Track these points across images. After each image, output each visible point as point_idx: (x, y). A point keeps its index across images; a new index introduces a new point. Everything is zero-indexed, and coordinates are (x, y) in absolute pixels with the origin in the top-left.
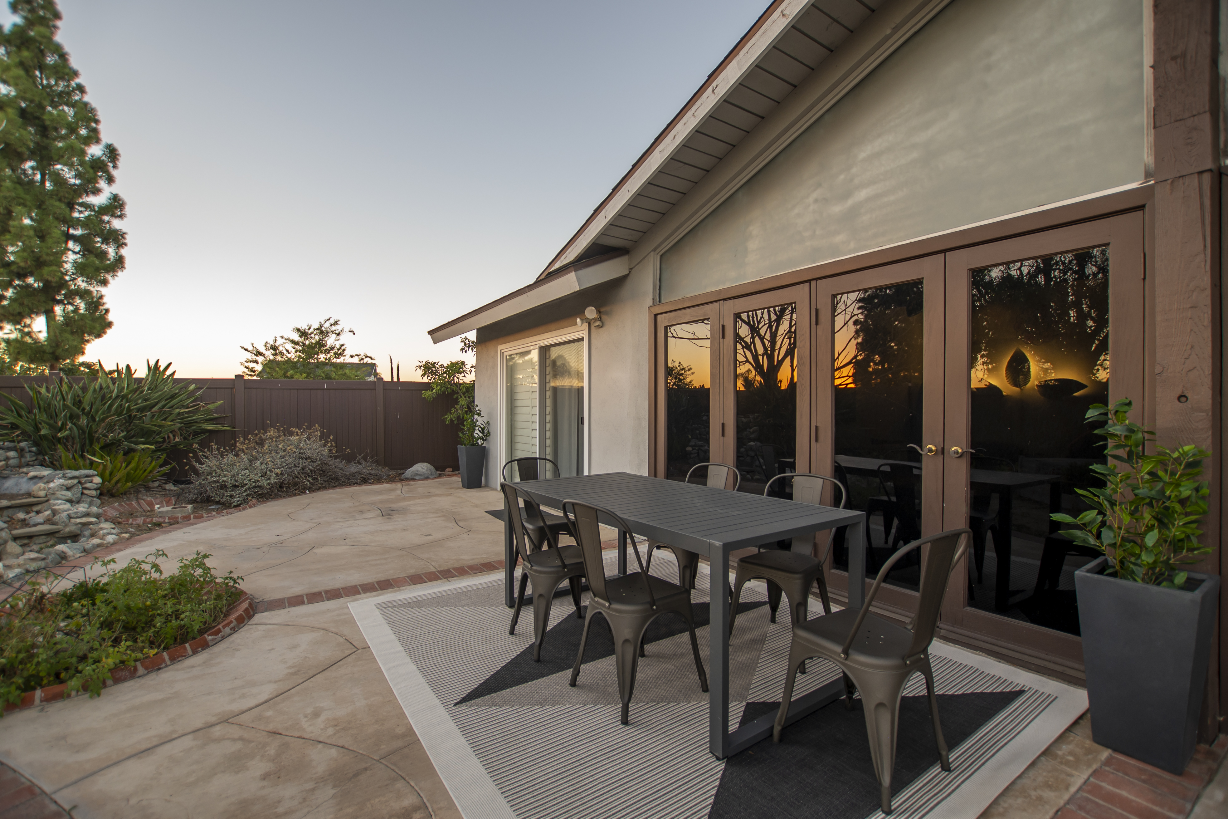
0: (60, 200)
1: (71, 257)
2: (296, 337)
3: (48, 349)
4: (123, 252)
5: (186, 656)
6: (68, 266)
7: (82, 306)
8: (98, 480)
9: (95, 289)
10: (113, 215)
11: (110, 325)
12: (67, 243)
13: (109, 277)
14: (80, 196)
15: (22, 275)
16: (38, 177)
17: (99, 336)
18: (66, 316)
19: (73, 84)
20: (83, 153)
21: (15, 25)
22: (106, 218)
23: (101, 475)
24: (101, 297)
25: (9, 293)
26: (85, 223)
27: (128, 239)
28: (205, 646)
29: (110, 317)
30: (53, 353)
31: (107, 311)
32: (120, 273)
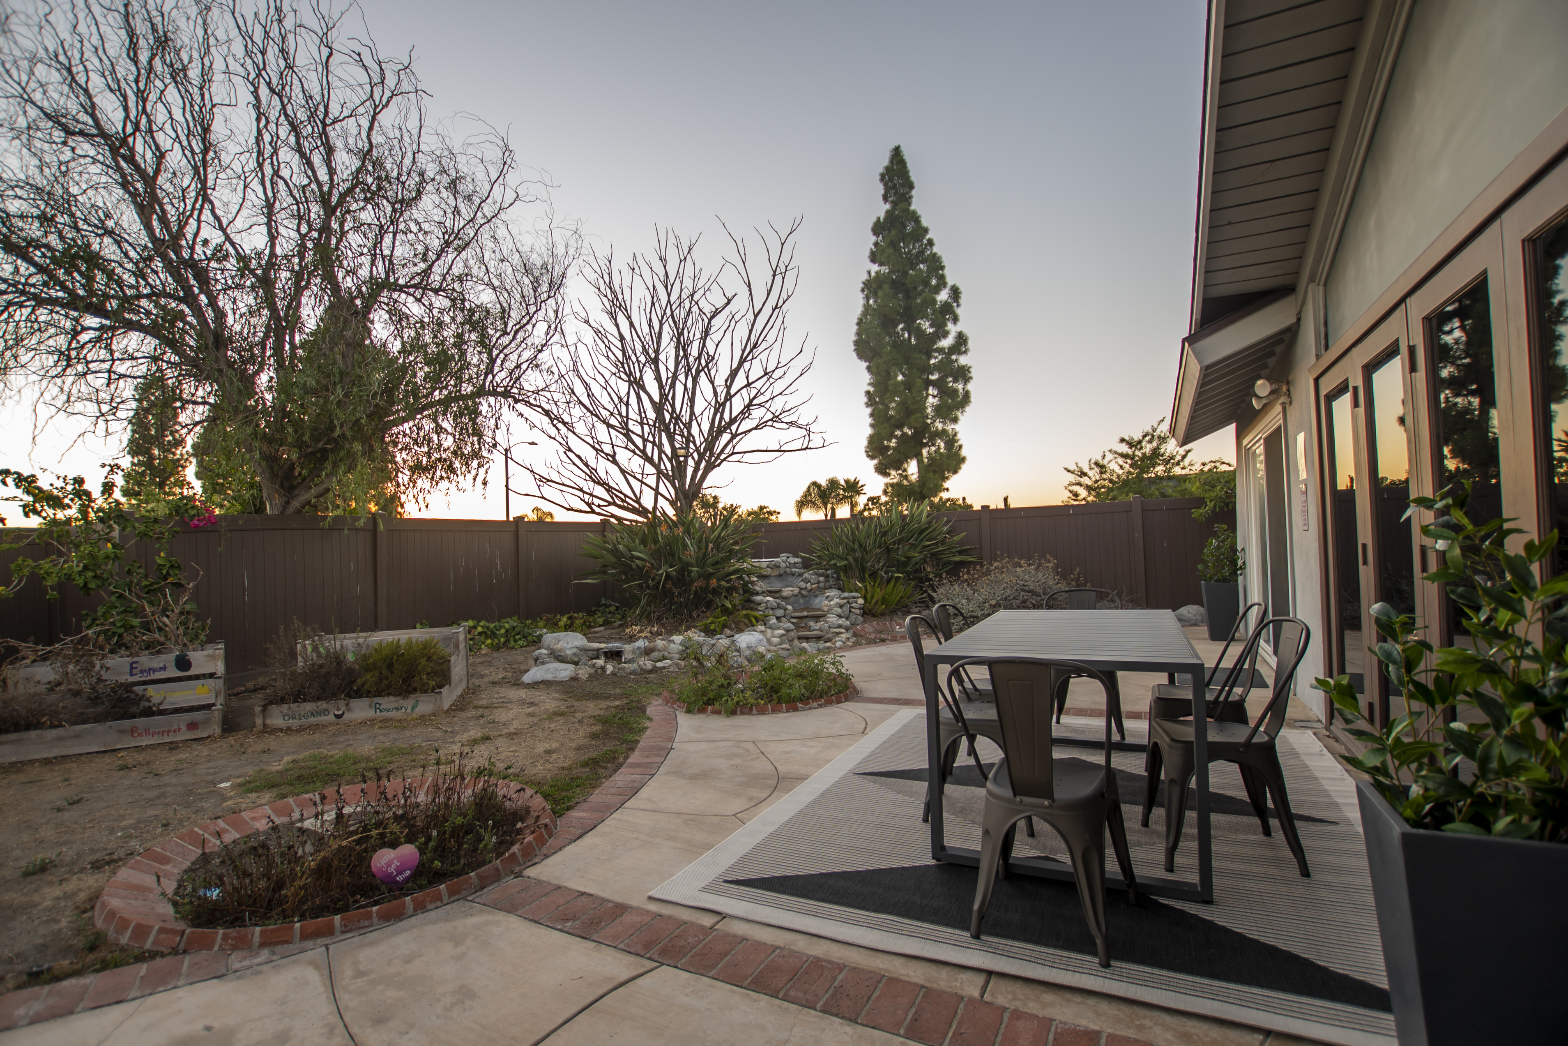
0: (920, 352)
1: (931, 400)
2: (1124, 449)
3: (918, 490)
4: (969, 387)
5: (781, 711)
6: (929, 410)
7: (942, 445)
8: (861, 601)
9: (950, 427)
10: (960, 353)
11: (963, 460)
12: (927, 390)
13: (959, 414)
14: (935, 343)
15: (900, 427)
16: (906, 335)
17: (955, 472)
18: (930, 458)
19: (925, 241)
20: (934, 301)
21: (887, 212)
22: (954, 357)
23: (865, 598)
24: (955, 434)
25: (893, 443)
26: (937, 368)
27: (974, 373)
28: (796, 709)
29: (964, 452)
30: (921, 493)
31: (960, 447)
32: (967, 409)
